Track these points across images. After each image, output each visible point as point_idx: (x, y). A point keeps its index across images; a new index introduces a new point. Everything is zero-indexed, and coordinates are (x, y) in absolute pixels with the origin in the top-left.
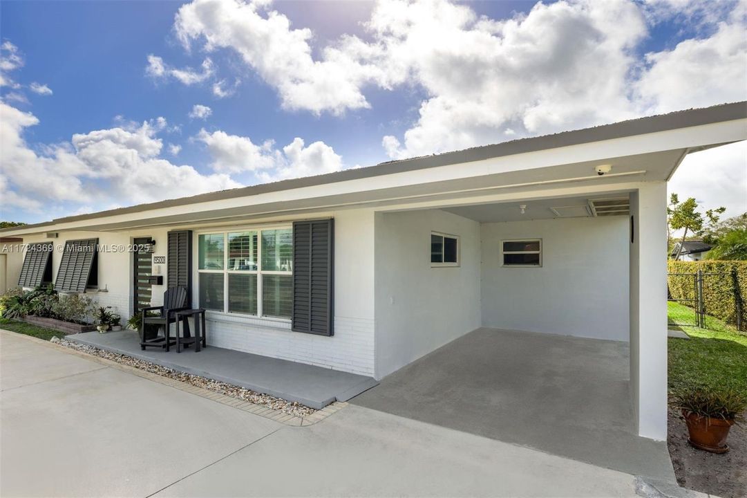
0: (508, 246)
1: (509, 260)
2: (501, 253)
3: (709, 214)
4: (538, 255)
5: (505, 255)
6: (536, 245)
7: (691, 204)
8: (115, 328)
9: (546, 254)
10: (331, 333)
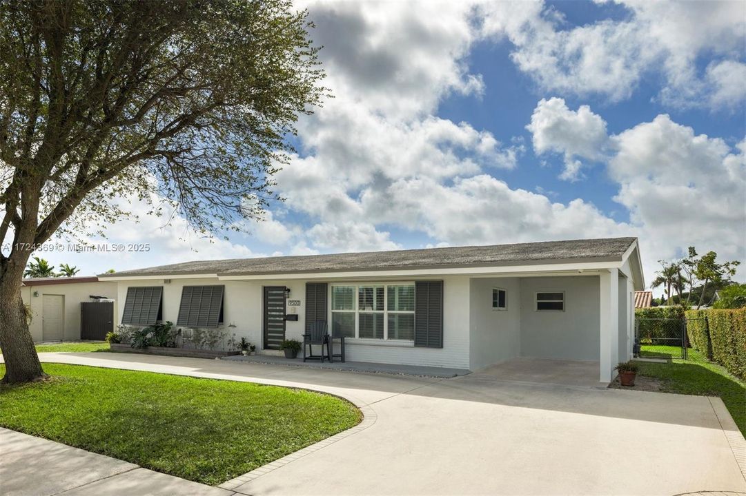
0: (540, 296)
1: (541, 306)
2: (536, 301)
3: (727, 265)
4: (562, 303)
5: (538, 303)
6: (560, 296)
7: (711, 257)
8: (253, 353)
9: (568, 303)
10: (442, 347)
